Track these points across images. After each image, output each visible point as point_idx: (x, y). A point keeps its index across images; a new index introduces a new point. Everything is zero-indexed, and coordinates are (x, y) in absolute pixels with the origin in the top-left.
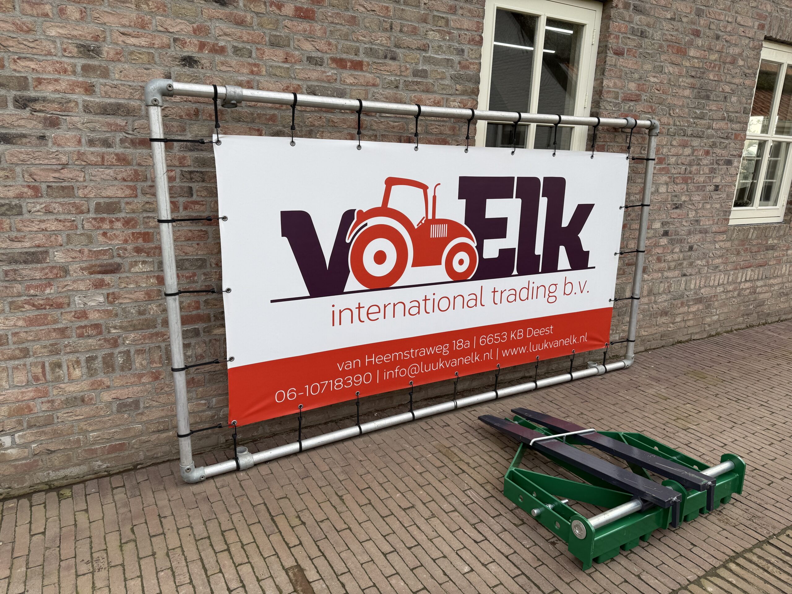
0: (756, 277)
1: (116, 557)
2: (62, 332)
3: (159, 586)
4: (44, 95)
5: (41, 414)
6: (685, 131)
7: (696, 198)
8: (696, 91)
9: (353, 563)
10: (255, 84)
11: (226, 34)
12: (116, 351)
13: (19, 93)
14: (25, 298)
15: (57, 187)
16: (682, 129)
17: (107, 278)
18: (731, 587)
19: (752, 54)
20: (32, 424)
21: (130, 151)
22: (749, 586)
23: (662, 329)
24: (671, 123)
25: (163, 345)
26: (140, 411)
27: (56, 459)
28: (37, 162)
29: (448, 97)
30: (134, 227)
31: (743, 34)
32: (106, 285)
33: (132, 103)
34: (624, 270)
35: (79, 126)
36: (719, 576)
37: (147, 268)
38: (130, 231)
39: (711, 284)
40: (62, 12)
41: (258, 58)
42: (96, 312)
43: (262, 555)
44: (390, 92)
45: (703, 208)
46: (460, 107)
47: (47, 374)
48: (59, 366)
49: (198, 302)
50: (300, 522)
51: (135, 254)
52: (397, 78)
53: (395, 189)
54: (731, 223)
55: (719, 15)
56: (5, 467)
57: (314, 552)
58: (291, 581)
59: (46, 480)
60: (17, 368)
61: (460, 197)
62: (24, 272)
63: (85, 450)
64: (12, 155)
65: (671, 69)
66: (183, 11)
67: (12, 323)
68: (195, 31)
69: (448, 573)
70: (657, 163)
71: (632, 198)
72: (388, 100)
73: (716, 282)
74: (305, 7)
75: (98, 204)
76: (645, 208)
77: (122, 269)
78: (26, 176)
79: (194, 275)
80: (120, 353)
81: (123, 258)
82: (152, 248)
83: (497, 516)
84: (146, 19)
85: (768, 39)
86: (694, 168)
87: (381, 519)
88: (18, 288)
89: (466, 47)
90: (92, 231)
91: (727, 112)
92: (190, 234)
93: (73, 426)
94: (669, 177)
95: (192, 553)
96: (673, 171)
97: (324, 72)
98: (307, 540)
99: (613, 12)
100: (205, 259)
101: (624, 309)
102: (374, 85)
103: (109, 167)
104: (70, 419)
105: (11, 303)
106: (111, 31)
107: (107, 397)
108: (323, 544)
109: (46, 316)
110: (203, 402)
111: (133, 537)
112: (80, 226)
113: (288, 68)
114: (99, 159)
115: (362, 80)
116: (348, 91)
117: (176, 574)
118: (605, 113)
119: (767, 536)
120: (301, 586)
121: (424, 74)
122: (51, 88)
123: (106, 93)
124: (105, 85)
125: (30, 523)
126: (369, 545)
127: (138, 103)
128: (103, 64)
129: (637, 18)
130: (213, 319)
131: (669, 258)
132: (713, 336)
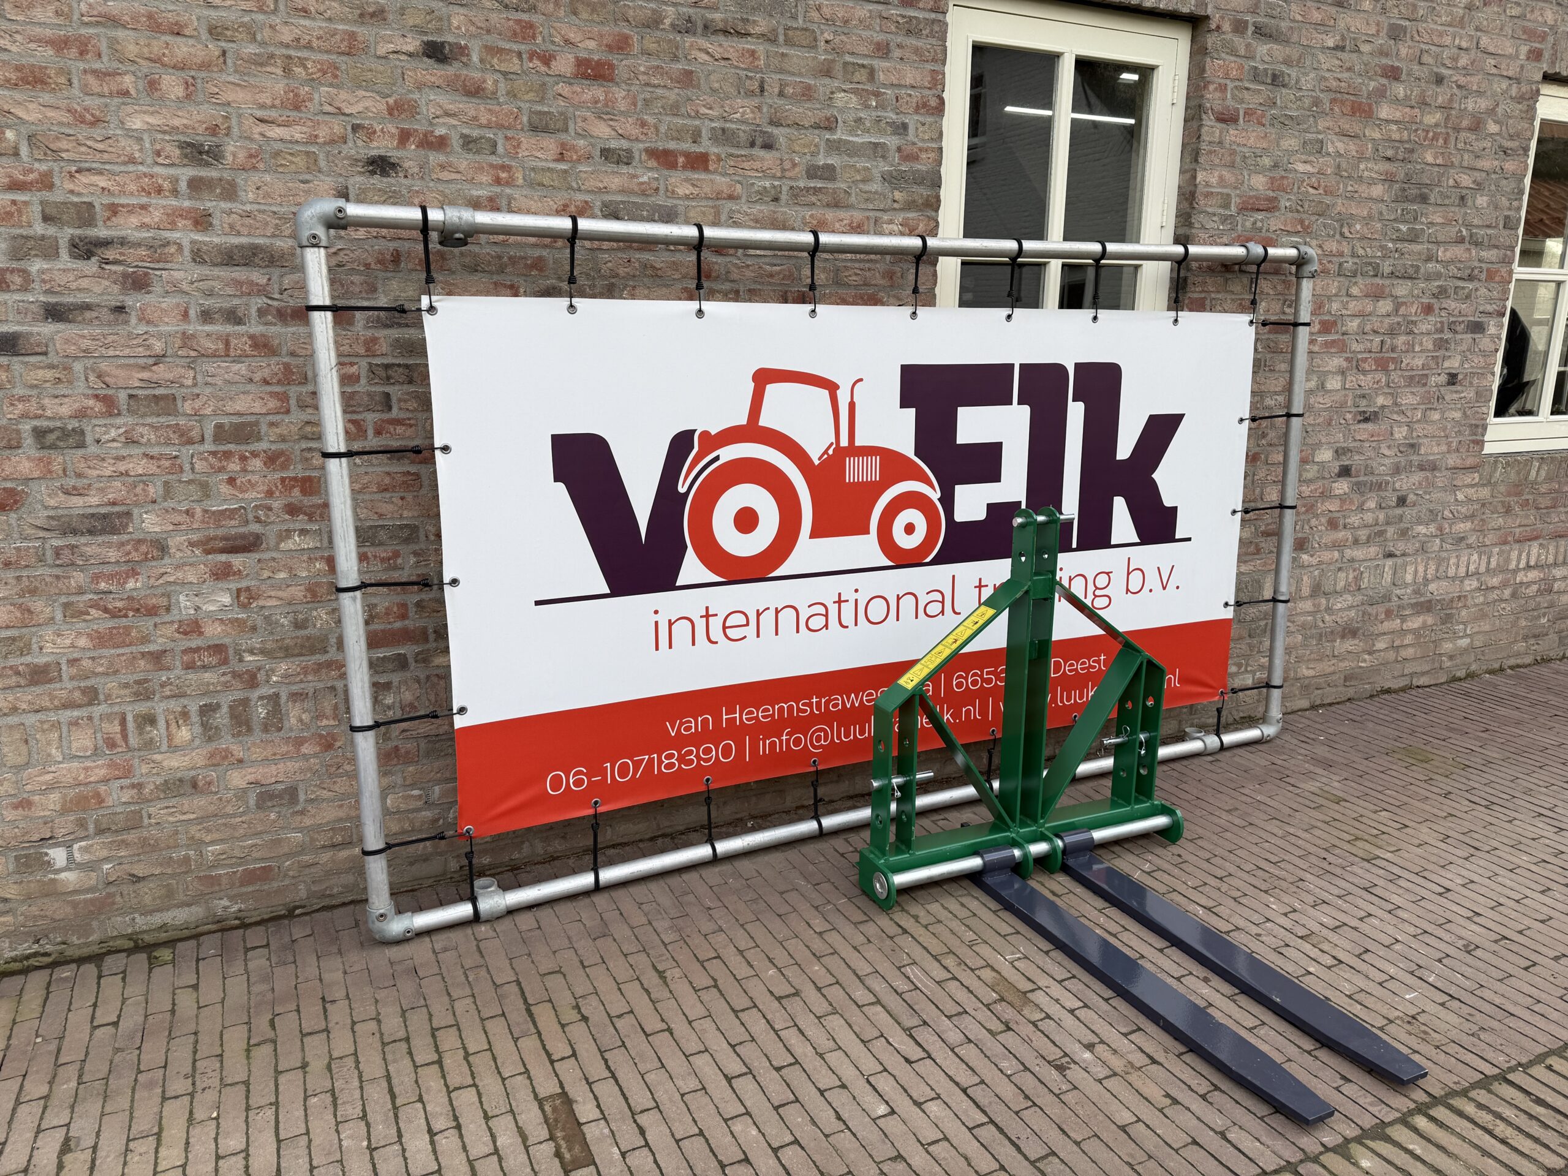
0: (1551, 559)
1: (236, 1070)
2: (157, 658)
3: (307, 1122)
4: (123, 233)
5: (119, 810)
6: (1376, 267)
7: (1408, 399)
8: (1397, 186)
9: (666, 1091)
10: (504, 203)
11: (447, 114)
12: (255, 694)
13: (78, 232)
14: (91, 596)
15: (147, 397)
16: (1370, 264)
17: (237, 561)
18: (1412, 1160)
19: (1518, 108)
20: (104, 826)
21: (276, 331)
22: (1449, 1161)
23: (1346, 663)
24: (1346, 248)
25: (339, 685)
26: (299, 808)
27: (148, 893)
28: (111, 353)
29: (879, 214)
30: (284, 467)
31: (1494, 71)
32: (235, 574)
33: (279, 243)
34: (1257, 545)
35: (185, 286)
36: (1389, 1139)
37: (309, 543)
38: (278, 475)
39: (1451, 572)
40: (153, 85)
41: (508, 154)
42: (217, 624)
43: (499, 1073)
44: (762, 209)
45: (1424, 419)
46: (902, 234)
47: (130, 735)
48: (152, 720)
49: (404, 606)
50: (579, 1017)
51: (287, 517)
52: (776, 183)
53: (772, 390)
54: (1488, 449)
55: (1441, 35)
56: (56, 905)
57: (597, 1070)
58: (546, 1121)
59: (130, 931)
60: (76, 724)
61: (904, 404)
62: (89, 550)
63: (199, 878)
64: (67, 341)
65: (1340, 146)
66: (369, 75)
67: (68, 642)
68: (390, 110)
69: (845, 1116)
70: (1319, 332)
71: (1269, 402)
72: (759, 223)
73: (1462, 571)
74: (596, 58)
75: (219, 427)
76: (1294, 420)
77: (264, 545)
78: (92, 378)
79: (396, 554)
80: (261, 698)
81: (265, 524)
82: (319, 506)
83: (959, 1014)
84: (302, 92)
85: (1551, 78)
86: (1401, 340)
87: (732, 1015)
88: (78, 578)
89: (911, 120)
90: (208, 474)
91: (1469, 226)
92: (387, 480)
93: (176, 833)
94: (1347, 359)
95: (372, 1066)
96: (1355, 346)
97: (635, 176)
98: (587, 1050)
99: (1211, 40)
100: (416, 527)
101: (1262, 623)
102: (731, 197)
103: (238, 360)
104: (171, 819)
105: (66, 606)
106: (240, 116)
107: (238, 779)
108: (616, 1058)
109: (127, 629)
110: (416, 792)
111: (271, 1034)
112: (187, 467)
113: (565, 171)
114: (221, 346)
115: (707, 189)
116: (681, 209)
117: (339, 1102)
118: (1203, 235)
119: (1505, 1066)
120: (563, 1130)
121: (828, 173)
122: (134, 220)
123: (232, 227)
124: (230, 212)
125: (95, 1005)
126: (700, 1061)
127: (290, 242)
128: (226, 175)
129: (1263, 49)
130: (432, 637)
131: (1354, 520)
132: (1460, 679)
